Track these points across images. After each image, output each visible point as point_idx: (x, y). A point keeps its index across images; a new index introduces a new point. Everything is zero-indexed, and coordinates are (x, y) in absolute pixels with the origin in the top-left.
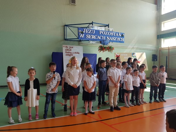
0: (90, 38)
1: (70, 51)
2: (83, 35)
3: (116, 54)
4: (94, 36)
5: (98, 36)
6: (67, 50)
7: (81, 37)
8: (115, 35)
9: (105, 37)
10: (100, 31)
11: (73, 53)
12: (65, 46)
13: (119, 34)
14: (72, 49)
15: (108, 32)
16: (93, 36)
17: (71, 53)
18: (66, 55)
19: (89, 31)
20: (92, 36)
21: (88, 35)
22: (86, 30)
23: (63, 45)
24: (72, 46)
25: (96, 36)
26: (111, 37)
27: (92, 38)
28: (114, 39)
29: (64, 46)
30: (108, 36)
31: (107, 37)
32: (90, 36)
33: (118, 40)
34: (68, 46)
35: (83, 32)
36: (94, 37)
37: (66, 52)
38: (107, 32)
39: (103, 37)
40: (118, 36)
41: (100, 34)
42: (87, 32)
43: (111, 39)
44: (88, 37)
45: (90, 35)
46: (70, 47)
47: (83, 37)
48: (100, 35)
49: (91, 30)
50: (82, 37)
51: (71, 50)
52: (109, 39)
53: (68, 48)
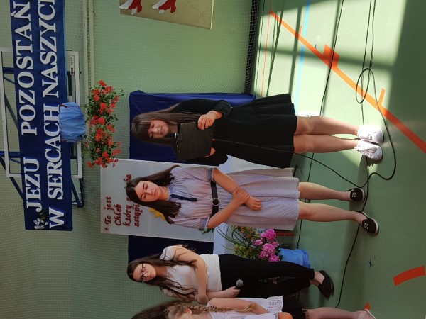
0: (61, 185)
1: (124, 210)
3: (126, 6)
4: (49, 165)
5: (48, 142)
6: (118, 218)
7: (61, 222)
8: (30, 48)
9: (46, 108)
10: (24, 131)
12: (103, 225)
13: (19, 15)
14: (114, 202)
15: (18, 87)
16: (51, 168)
17: (128, 207)
18: (137, 225)
19: (33, 187)
20: (49, 171)
21: (52, 192)
22: (31, 200)
23: (103, 231)
24: (104, 204)
25: (49, 154)
26: (44, 73)
27: (60, 172)
28: (50, 55)
29: (106, 229)
30: (38, 88)
31: (45, 93)
32: (51, 181)
33: (53, 28)
34: (104, 213)
35: (38, 210)
36: (54, 165)
37: (128, 225)
38: (21, 93)
39: (46, 118)
40: (29, 27)
41: (34, 131)
42: (39, 196)
43: (51, 71)
44: (59, 194)
45: (50, 184)
46: (109, 207)
48: (40, 131)
49: (27, 177)
50: (60, 218)
51: (118, 206)
52: (54, 85)
53: (113, 215)
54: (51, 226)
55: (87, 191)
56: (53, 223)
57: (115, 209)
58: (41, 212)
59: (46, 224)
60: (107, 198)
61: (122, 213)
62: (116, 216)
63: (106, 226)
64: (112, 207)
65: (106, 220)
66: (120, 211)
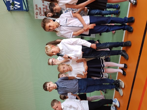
1: (42, 9)
2: (15, 2)
6: (40, 13)
7: (19, 7)
11: (43, 5)
12: (35, 16)
14: (39, 7)
17: (44, 8)
23: (35, 18)
24: (35, 7)
29: (37, 17)
34: (35, 11)
35: (11, 2)
47: (19, 3)
50: (19, 5)
53: (38, 12)
54: (16, 8)
55: (29, 5)
56: (17, 7)
57: (39, 9)
58: (12, 3)
59: (14, 7)
60: (36, 5)
61: (41, 11)
62: (40, 12)
63: (36, 16)
64: (38, 9)
65: (36, 14)
66: (41, 10)
